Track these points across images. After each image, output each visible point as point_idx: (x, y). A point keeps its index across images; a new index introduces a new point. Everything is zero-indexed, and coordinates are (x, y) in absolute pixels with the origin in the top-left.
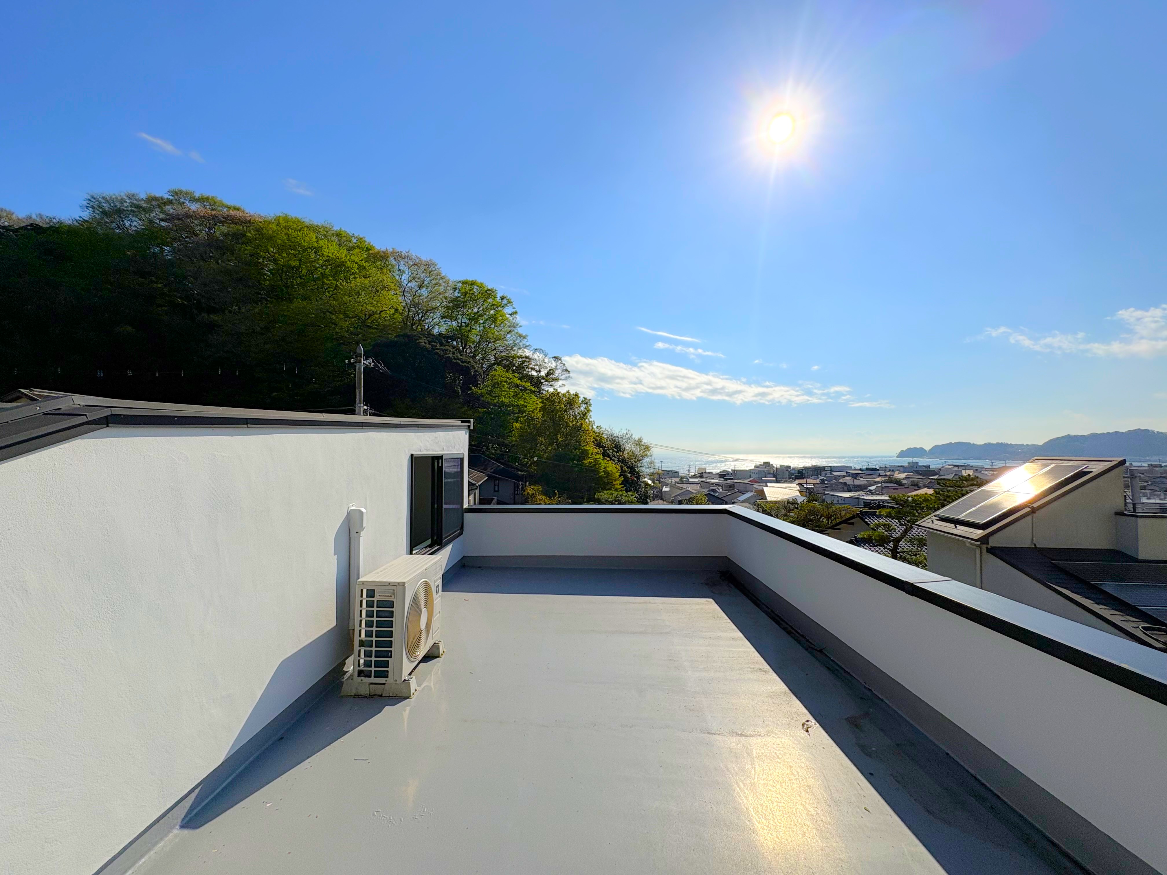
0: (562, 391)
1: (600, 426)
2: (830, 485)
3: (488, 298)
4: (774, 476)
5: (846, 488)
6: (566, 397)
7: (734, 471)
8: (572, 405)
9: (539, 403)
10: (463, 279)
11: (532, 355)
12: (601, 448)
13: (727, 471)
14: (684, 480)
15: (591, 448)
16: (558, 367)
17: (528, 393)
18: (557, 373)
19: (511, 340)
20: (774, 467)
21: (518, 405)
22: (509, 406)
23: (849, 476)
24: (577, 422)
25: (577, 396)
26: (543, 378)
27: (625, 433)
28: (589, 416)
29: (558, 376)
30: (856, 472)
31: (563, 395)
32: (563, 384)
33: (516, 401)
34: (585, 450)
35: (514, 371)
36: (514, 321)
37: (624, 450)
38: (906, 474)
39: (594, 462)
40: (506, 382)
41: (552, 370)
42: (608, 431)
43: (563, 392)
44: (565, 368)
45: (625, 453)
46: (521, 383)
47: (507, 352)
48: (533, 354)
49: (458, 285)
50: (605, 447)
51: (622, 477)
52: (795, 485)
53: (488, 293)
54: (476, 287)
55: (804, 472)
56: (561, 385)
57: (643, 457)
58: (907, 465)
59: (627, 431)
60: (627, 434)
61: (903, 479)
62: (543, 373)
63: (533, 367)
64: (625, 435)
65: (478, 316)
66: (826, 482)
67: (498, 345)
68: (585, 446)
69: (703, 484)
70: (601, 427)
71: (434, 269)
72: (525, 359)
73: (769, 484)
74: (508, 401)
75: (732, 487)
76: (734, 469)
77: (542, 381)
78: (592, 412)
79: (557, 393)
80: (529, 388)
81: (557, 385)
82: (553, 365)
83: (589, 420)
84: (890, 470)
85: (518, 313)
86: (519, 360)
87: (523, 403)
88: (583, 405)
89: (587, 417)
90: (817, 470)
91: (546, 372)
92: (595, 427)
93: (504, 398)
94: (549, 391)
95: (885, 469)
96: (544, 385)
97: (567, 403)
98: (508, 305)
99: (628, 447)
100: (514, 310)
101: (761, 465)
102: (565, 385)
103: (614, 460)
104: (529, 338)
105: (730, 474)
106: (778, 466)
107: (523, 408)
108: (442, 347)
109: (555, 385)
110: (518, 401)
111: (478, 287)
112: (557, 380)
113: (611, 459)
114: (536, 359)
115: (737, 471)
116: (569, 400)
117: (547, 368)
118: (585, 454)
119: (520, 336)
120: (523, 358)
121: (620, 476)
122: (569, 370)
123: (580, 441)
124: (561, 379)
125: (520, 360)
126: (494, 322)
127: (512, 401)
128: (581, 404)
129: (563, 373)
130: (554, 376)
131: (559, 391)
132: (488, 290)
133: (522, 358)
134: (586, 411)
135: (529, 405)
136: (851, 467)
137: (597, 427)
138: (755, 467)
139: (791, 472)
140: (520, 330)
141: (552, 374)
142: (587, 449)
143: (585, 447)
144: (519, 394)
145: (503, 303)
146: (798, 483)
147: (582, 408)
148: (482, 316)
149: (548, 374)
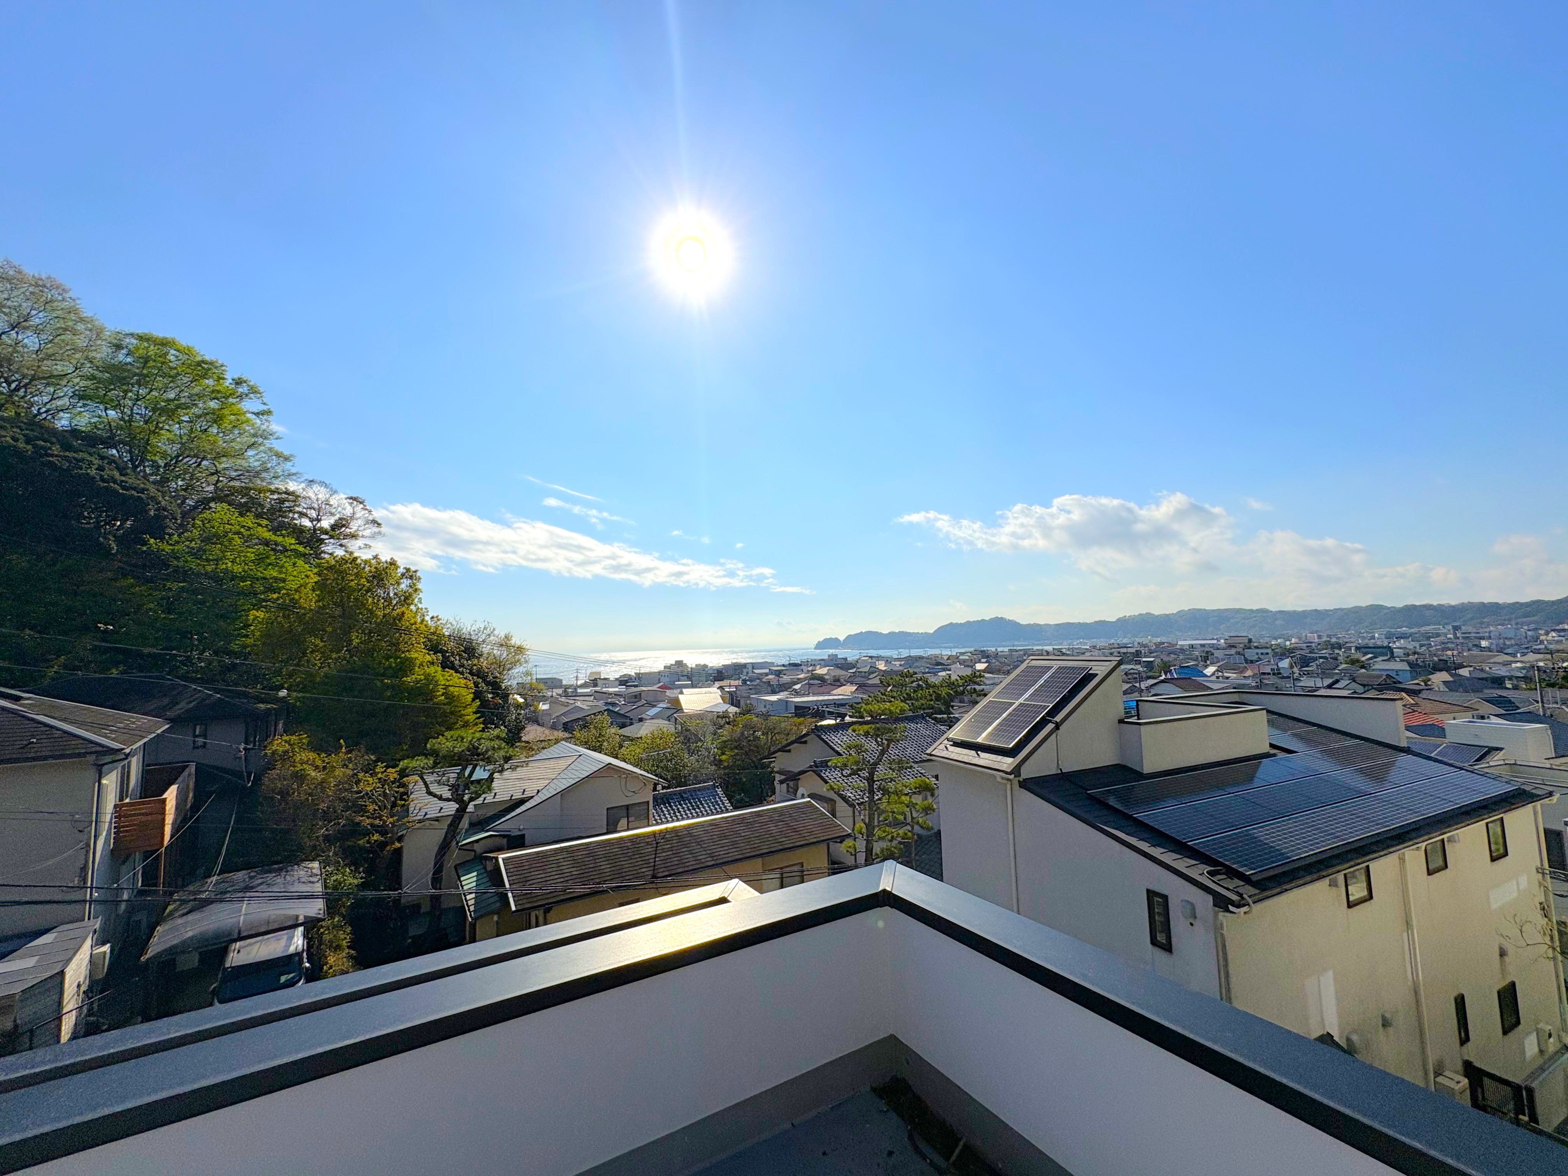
0: (364, 555)
1: (437, 617)
2: (753, 687)
3: (204, 376)
4: (689, 678)
5: (769, 689)
6: (370, 566)
7: (638, 674)
8: (382, 580)
9: (312, 576)
10: (139, 331)
11: (302, 490)
12: (439, 654)
13: (630, 675)
14: (570, 692)
15: (420, 655)
16: (358, 515)
17: (289, 557)
18: (354, 527)
19: (257, 461)
20: (688, 666)
21: (265, 578)
22: (243, 579)
23: (772, 674)
24: (393, 609)
25: (395, 565)
26: (326, 532)
27: (482, 626)
28: (416, 600)
29: (358, 530)
30: (779, 668)
31: (366, 562)
32: (366, 545)
33: (260, 569)
34: (407, 659)
35: (259, 516)
36: (264, 427)
37: (481, 655)
38: (827, 668)
39: (425, 679)
40: (238, 533)
41: (344, 519)
42: (451, 623)
43: (364, 557)
44: (371, 518)
45: (482, 660)
46: (273, 537)
47: (247, 481)
48: (304, 490)
49: (128, 340)
50: (447, 652)
51: (478, 700)
52: (715, 689)
53: (203, 368)
54: (172, 352)
55: (724, 671)
56: (362, 546)
57: (514, 664)
58: (827, 657)
59: (486, 623)
60: (485, 628)
61: (825, 675)
62: (326, 524)
63: (305, 510)
64: (482, 629)
65: (178, 407)
66: (748, 683)
67: (223, 466)
68: (408, 651)
69: (598, 695)
70: (440, 617)
71: (60, 298)
72: (286, 496)
73: (684, 690)
74: (240, 570)
75: (638, 697)
76: (638, 671)
77: (323, 537)
78: (422, 592)
79: (352, 558)
80: (293, 547)
81: (354, 546)
82: (348, 511)
83: (416, 605)
84: (811, 665)
85: (274, 413)
86: (271, 497)
87: (275, 574)
88: (405, 580)
89: (413, 600)
90: (737, 670)
91: (332, 521)
92: (427, 618)
93: (230, 564)
94: (335, 555)
95: (807, 663)
96: (326, 543)
97: (374, 577)
98: (252, 395)
99: (485, 649)
100: (265, 408)
101: (672, 665)
102: (370, 547)
103: (462, 673)
104: (296, 460)
105: (633, 678)
106: (694, 666)
107: (276, 583)
108: (67, 454)
109: (349, 545)
110: (265, 570)
111: (178, 354)
112: (354, 536)
113: (457, 671)
114: (310, 499)
115: (642, 674)
116: (376, 572)
117: (332, 514)
118: (406, 666)
119: (278, 455)
120: (281, 493)
121: (473, 700)
122: (379, 522)
123: (398, 643)
124: (363, 536)
125: (276, 496)
126: (215, 422)
127: (251, 570)
128: (401, 579)
129: (367, 526)
130: (348, 530)
131: (356, 555)
132: (203, 362)
133: (279, 493)
134: (410, 590)
135: (291, 578)
136: (773, 663)
137: (432, 618)
138: (665, 667)
139: (709, 672)
140: (277, 446)
141: (344, 526)
142: (412, 656)
143: (407, 654)
144: (267, 557)
145: (240, 390)
146: (719, 686)
147: (403, 586)
148: (187, 407)
149: (334, 527)
